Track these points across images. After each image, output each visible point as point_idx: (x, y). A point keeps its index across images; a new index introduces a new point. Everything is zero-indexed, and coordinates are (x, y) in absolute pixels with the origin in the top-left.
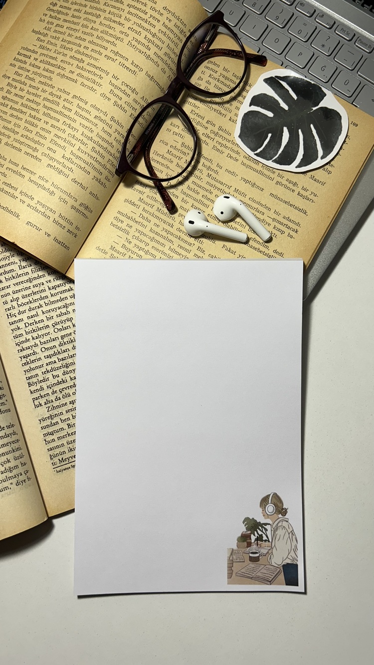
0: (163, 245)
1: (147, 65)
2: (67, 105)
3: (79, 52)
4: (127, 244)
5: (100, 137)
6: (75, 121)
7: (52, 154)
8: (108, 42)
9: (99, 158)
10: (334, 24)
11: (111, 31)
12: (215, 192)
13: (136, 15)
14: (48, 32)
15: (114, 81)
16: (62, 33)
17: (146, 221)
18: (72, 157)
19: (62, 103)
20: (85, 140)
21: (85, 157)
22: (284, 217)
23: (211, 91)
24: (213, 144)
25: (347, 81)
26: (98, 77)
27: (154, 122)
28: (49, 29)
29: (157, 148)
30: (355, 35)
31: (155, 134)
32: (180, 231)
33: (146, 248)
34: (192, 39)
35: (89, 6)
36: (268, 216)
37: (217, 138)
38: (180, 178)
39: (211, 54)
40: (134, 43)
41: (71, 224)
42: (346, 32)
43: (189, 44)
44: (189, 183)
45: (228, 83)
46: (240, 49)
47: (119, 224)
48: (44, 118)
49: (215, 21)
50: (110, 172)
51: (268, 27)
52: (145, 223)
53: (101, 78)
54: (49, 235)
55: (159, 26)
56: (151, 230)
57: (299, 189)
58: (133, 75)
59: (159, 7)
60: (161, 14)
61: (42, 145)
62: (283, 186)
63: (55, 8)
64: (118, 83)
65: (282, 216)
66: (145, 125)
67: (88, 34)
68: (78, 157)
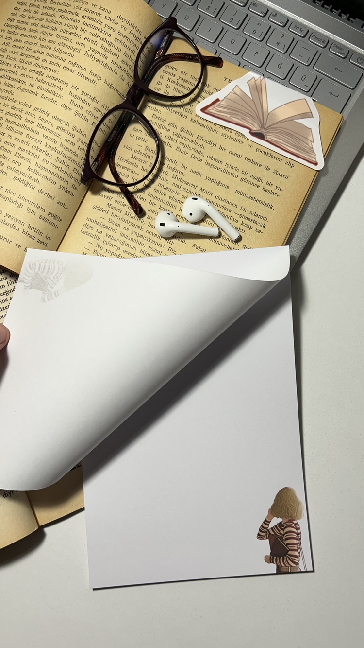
0: (134, 248)
1: (106, 74)
2: (29, 118)
3: (37, 65)
4: (98, 250)
5: (64, 147)
6: (38, 133)
7: (17, 167)
8: (66, 53)
9: (64, 168)
10: (287, 22)
11: (68, 43)
12: (182, 192)
13: (92, 26)
14: (7, 47)
15: (73, 91)
16: (20, 47)
17: (115, 226)
18: (37, 168)
19: (24, 116)
20: (49, 151)
21: (50, 168)
22: (251, 213)
23: (170, 95)
24: (177, 145)
25: (304, 77)
26: (58, 88)
27: (116, 129)
28: (8, 44)
29: (122, 154)
30: (308, 31)
31: (118, 141)
32: (150, 233)
33: (118, 253)
34: (148, 45)
35: (45, 20)
36: (235, 212)
37: (180, 140)
38: (146, 182)
39: (168, 59)
40: (91, 52)
41: (41, 234)
42: (299, 29)
43: (145, 49)
44: (155, 185)
45: (187, 85)
46: (196, 53)
47: (90, 231)
48: (7, 132)
49: (169, 28)
50: (76, 180)
51: (223, 29)
52: (115, 227)
53: (61, 89)
54: (19, 247)
55: (114, 35)
56: (121, 235)
57: (264, 184)
58: (92, 84)
59: (113, 16)
60: (116, 23)
61: (8, 159)
62: (248, 182)
63: (13, 24)
64: (78, 93)
65: (249, 211)
66: (108, 131)
67: (45, 47)
68: (43, 168)
